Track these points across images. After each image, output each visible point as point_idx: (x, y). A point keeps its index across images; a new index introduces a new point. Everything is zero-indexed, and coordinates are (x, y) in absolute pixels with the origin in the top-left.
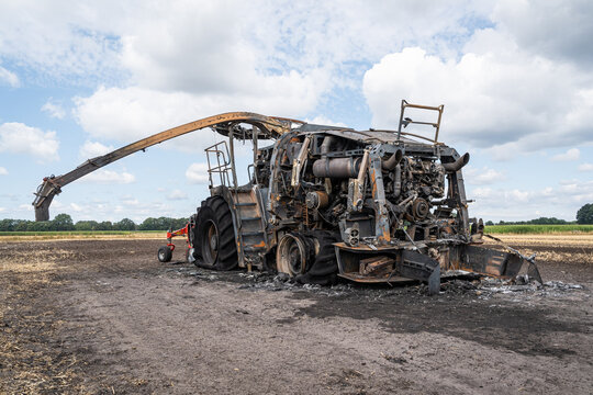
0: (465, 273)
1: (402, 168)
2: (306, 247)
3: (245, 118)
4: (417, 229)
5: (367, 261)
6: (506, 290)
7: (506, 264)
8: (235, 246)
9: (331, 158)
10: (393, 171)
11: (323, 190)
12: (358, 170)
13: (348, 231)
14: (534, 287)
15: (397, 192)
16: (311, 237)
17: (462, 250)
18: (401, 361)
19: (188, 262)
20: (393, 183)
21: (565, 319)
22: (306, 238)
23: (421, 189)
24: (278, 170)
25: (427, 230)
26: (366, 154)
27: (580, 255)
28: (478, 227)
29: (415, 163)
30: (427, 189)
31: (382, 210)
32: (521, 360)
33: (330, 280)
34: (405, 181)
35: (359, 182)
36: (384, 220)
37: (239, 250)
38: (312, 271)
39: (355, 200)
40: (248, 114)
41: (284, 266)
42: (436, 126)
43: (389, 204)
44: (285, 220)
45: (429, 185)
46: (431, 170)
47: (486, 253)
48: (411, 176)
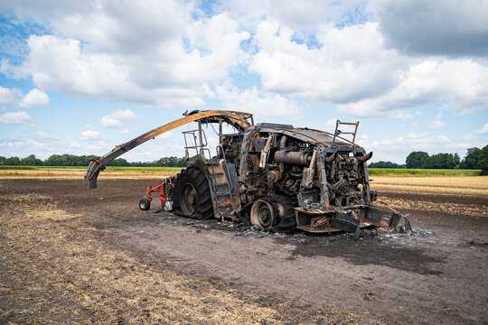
0: (368, 224)
2: (274, 209)
3: (218, 114)
4: (343, 198)
5: (315, 219)
6: (395, 237)
7: (392, 219)
8: (211, 203)
9: (287, 152)
11: (278, 170)
12: (309, 162)
13: (306, 201)
14: (409, 234)
15: (332, 176)
16: (275, 201)
17: (367, 211)
18: (370, 279)
19: (164, 210)
20: (330, 171)
21: (432, 255)
22: (273, 202)
24: (247, 154)
25: (348, 199)
26: (315, 153)
27: (420, 203)
28: (374, 196)
30: (348, 174)
31: (325, 188)
32: (422, 277)
33: (292, 231)
34: (337, 170)
35: (310, 170)
36: (326, 194)
37: (215, 206)
38: (281, 225)
39: (307, 182)
40: (220, 112)
41: (256, 219)
42: (354, 135)
43: (329, 184)
44: (251, 188)
45: (349, 171)
46: (350, 162)
47: (380, 213)
48: (340, 166)
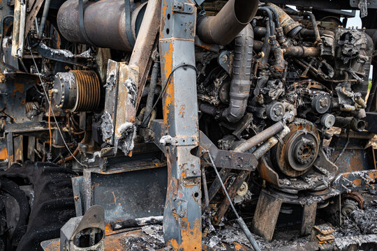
1: (258, 37)
4: (284, 205)
10: (233, 46)
15: (238, 106)
20: (229, 80)
23: (306, 97)
29: (296, 26)
30: (322, 99)
31: (185, 164)
34: (264, 77)
36: (190, 193)
43: (208, 146)
45: (328, 86)
46: (339, 47)
48: (281, 63)
